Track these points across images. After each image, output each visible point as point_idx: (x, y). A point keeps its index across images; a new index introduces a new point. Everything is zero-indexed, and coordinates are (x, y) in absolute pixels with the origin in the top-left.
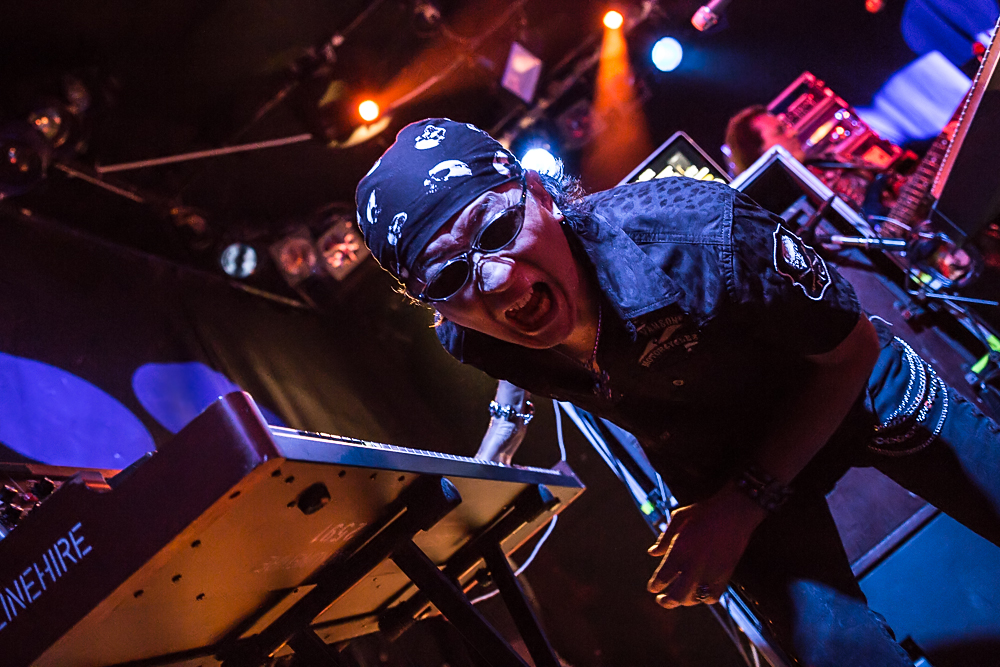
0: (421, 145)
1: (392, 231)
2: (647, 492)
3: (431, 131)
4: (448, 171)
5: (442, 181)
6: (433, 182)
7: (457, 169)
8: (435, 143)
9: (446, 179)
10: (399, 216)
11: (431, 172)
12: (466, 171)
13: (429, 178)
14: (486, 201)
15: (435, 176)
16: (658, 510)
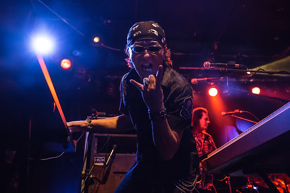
0: (153, 25)
1: (136, 34)
2: (87, 168)
3: (157, 24)
4: (154, 32)
5: (152, 32)
6: (150, 31)
7: (156, 33)
8: (156, 27)
9: (153, 33)
10: (140, 32)
11: (151, 30)
12: (157, 34)
13: (150, 30)
14: (156, 43)
15: (152, 31)
16: (85, 174)
